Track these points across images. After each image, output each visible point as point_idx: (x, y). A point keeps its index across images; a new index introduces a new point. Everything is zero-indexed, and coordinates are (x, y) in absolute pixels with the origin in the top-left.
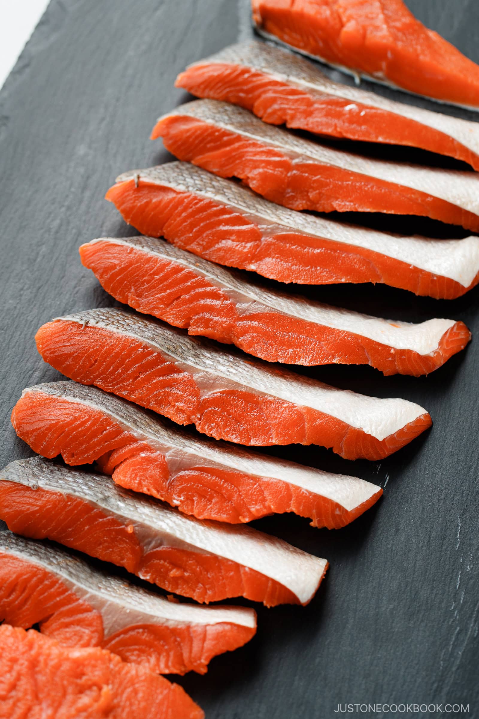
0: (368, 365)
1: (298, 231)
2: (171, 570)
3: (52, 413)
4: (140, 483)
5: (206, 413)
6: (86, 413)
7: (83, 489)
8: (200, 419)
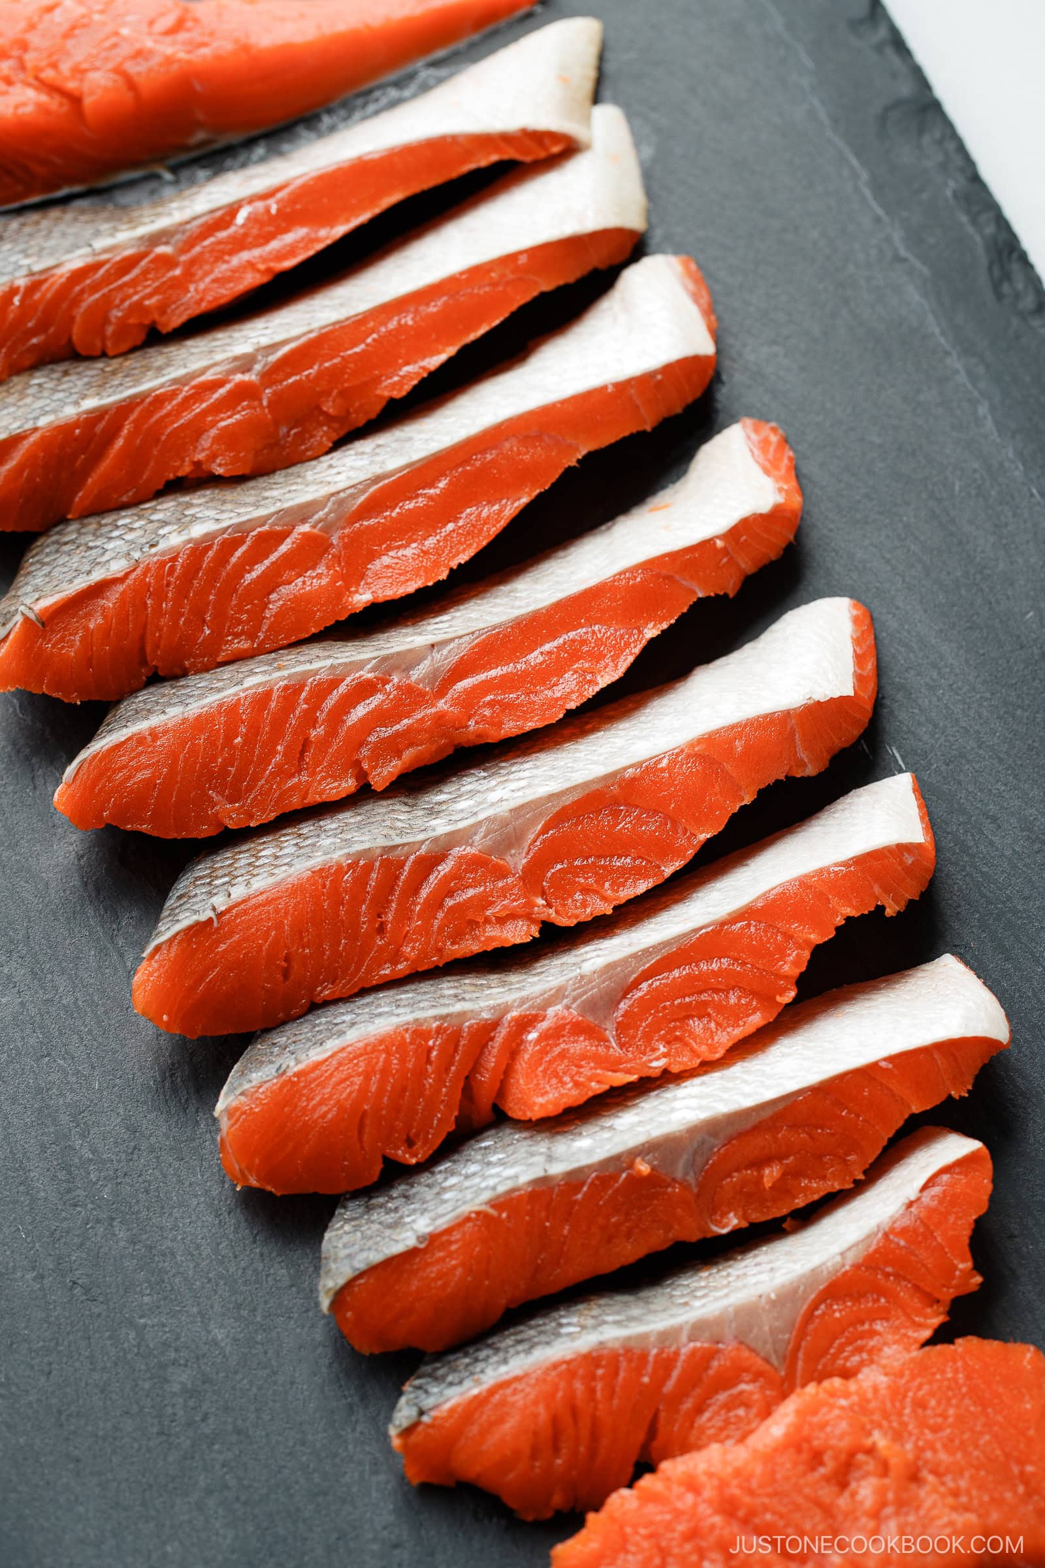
0: (699, 599)
1: (377, 479)
2: (761, 1177)
3: (314, 1102)
4: (577, 1084)
5: (550, 888)
6: (373, 1051)
7: (498, 1175)
8: (549, 905)
